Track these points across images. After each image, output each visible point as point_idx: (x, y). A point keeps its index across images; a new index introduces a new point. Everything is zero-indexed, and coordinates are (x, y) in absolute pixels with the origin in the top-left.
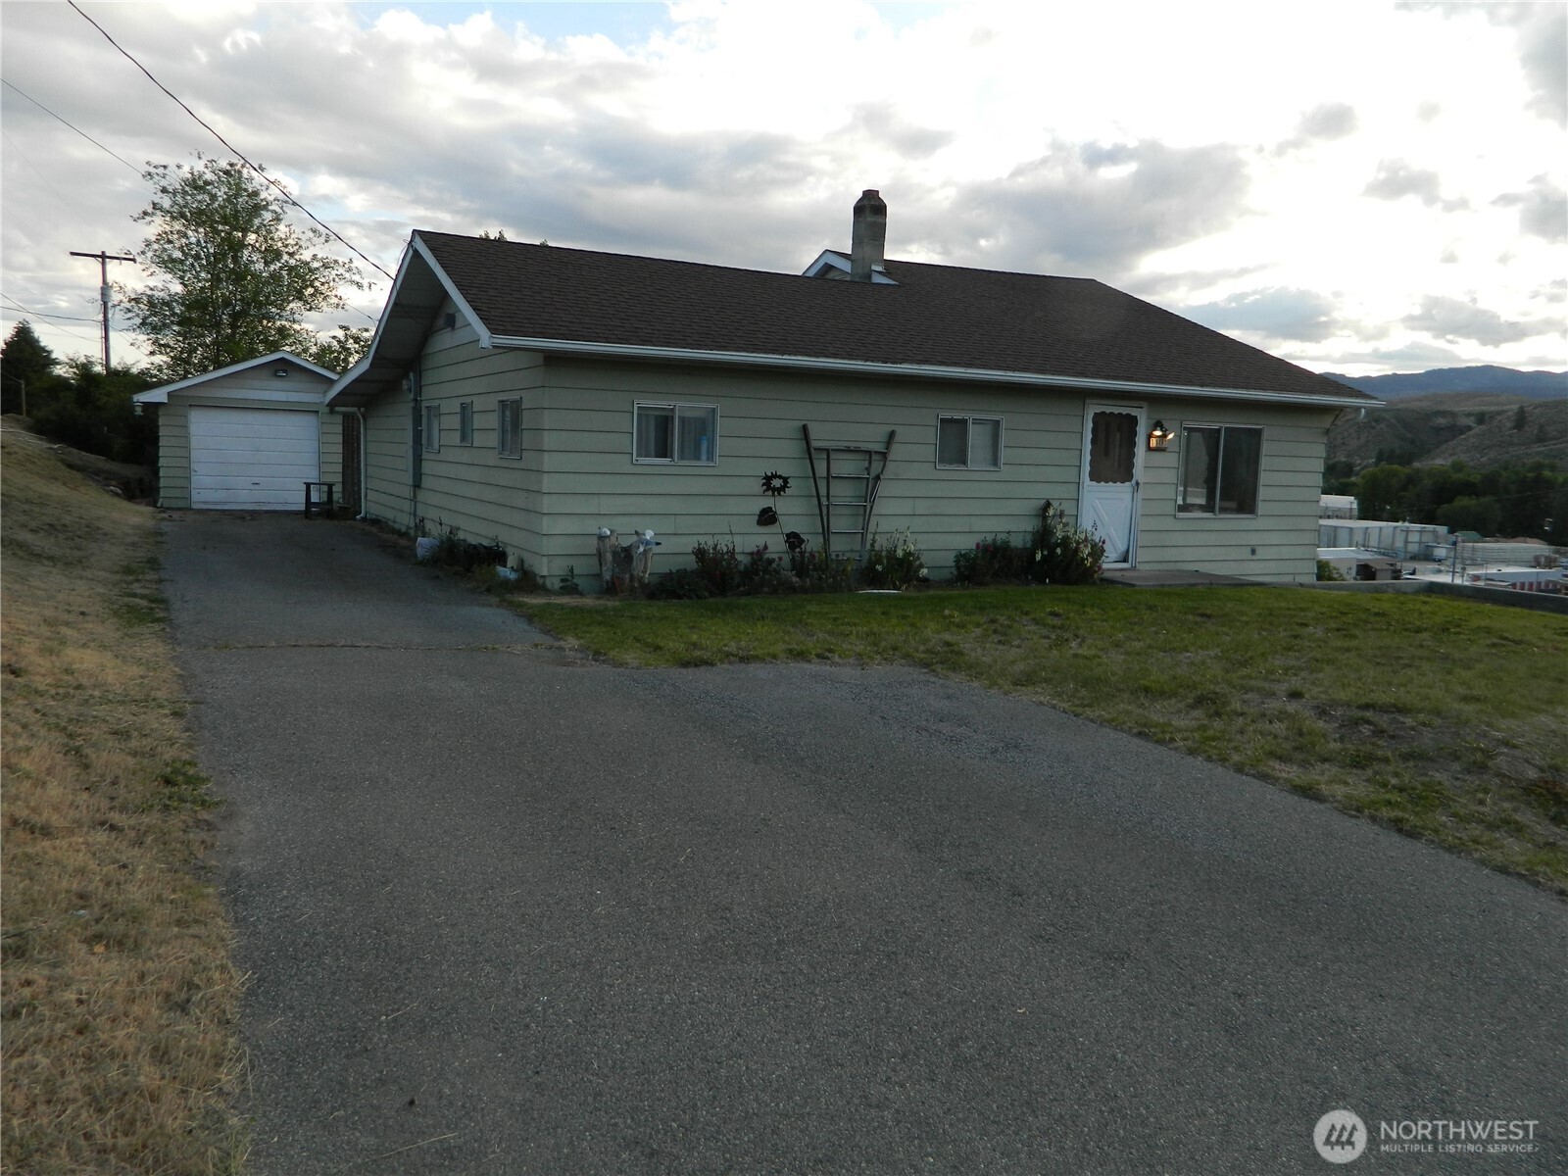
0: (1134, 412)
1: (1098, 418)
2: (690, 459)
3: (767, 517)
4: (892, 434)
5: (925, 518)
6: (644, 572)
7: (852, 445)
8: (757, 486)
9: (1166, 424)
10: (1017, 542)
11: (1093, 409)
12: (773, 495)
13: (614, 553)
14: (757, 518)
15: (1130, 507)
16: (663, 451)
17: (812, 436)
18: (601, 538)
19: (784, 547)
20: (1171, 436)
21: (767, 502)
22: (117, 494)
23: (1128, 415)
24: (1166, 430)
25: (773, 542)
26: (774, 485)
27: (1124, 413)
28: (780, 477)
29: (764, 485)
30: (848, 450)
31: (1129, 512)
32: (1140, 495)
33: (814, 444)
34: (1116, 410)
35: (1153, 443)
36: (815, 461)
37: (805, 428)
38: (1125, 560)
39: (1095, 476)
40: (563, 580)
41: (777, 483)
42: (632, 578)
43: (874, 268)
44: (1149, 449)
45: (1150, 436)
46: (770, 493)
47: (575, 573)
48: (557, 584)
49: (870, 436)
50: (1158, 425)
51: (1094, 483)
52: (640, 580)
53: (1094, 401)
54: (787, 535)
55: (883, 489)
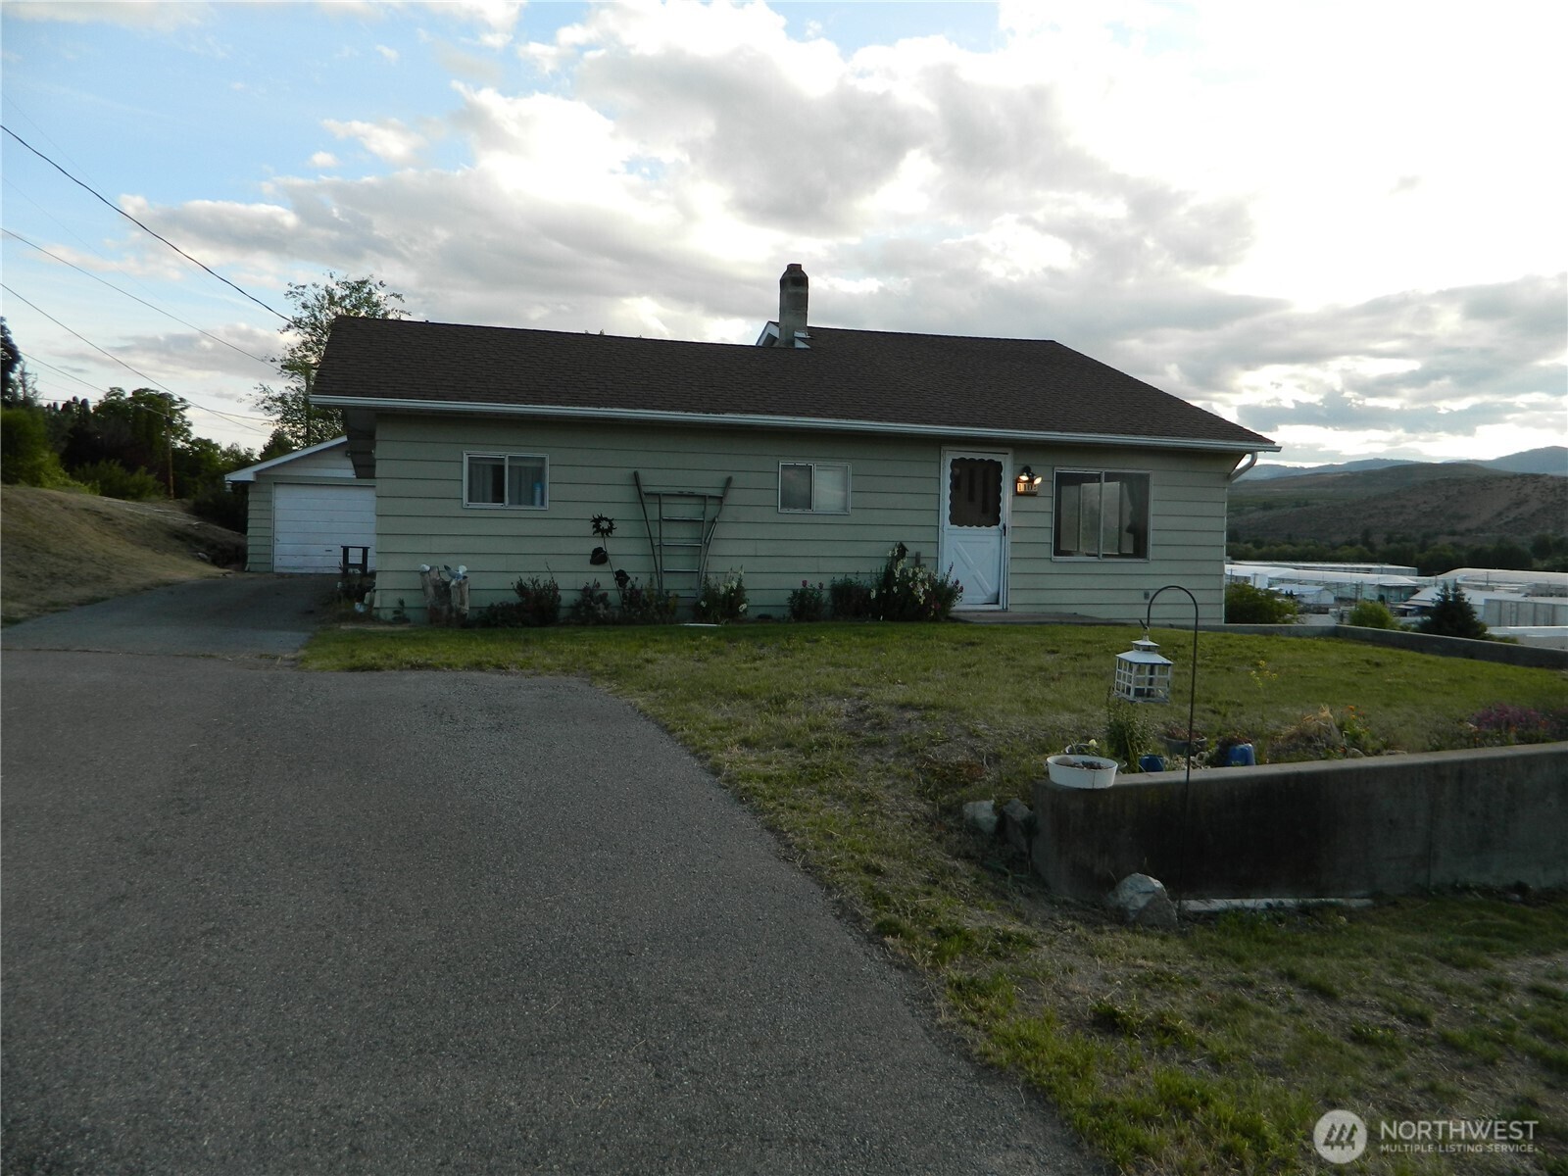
0: (996, 458)
1: (955, 463)
2: (526, 504)
3: (599, 557)
4: (729, 480)
5: (767, 558)
6: (462, 603)
7: (686, 490)
8: (589, 529)
9: (1033, 470)
10: (865, 581)
11: (949, 456)
12: (603, 536)
13: (436, 587)
14: (590, 557)
15: (998, 548)
16: (498, 497)
17: (642, 482)
18: (423, 573)
19: (614, 585)
20: (1038, 481)
21: (598, 543)
22: (203, 560)
23: (991, 461)
24: (1033, 475)
25: (604, 579)
26: (602, 526)
27: (986, 459)
28: (606, 519)
29: (594, 527)
30: (681, 495)
31: (997, 553)
32: (1009, 538)
33: (645, 489)
34: (977, 457)
35: (1021, 488)
36: (646, 505)
37: (636, 475)
38: (997, 603)
39: (956, 519)
40: (395, 612)
41: (605, 525)
42: (451, 610)
43: (797, 334)
44: (1017, 494)
45: (1017, 481)
46: (600, 534)
47: (406, 605)
48: (390, 616)
49: (708, 481)
50: (1027, 470)
51: (956, 527)
52: (458, 611)
53: (951, 448)
54: (616, 573)
55: (720, 531)
